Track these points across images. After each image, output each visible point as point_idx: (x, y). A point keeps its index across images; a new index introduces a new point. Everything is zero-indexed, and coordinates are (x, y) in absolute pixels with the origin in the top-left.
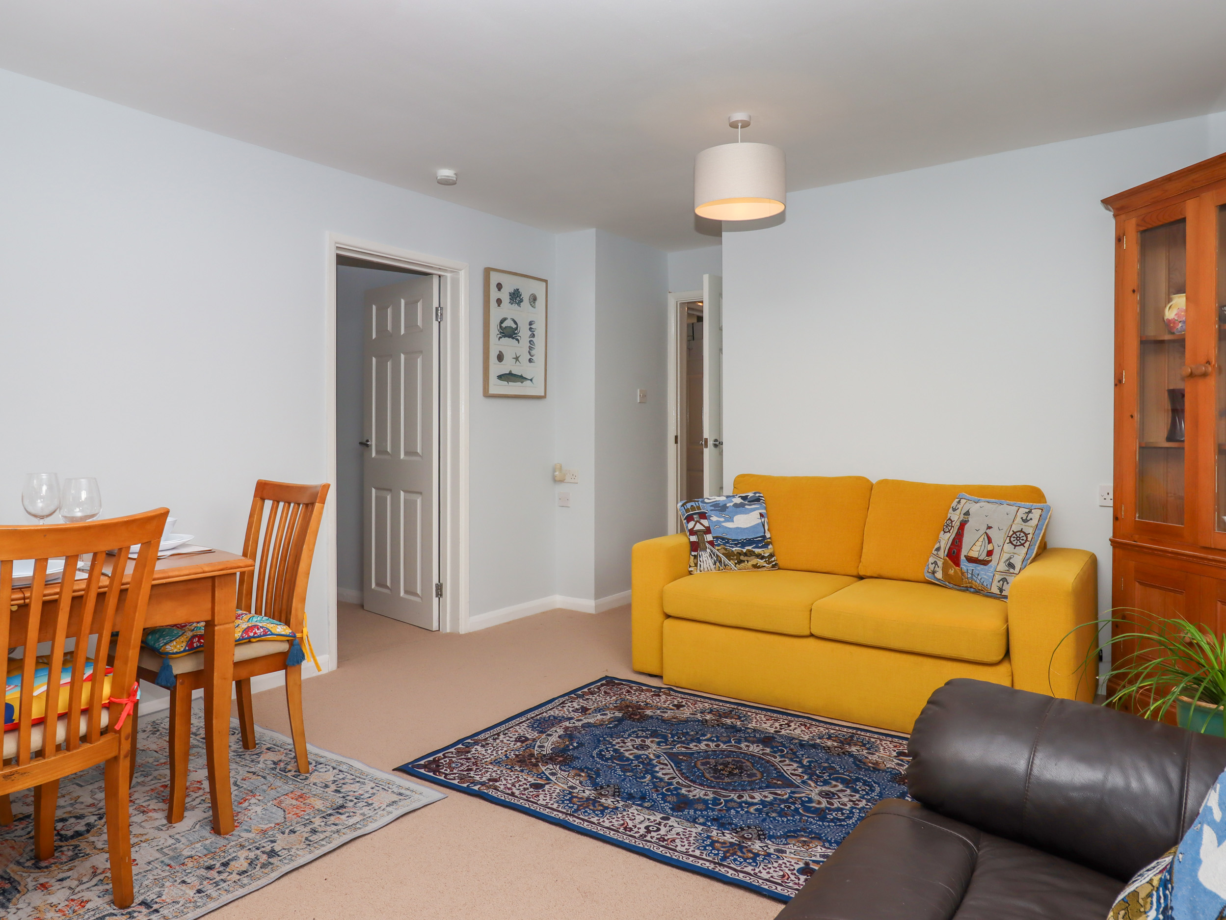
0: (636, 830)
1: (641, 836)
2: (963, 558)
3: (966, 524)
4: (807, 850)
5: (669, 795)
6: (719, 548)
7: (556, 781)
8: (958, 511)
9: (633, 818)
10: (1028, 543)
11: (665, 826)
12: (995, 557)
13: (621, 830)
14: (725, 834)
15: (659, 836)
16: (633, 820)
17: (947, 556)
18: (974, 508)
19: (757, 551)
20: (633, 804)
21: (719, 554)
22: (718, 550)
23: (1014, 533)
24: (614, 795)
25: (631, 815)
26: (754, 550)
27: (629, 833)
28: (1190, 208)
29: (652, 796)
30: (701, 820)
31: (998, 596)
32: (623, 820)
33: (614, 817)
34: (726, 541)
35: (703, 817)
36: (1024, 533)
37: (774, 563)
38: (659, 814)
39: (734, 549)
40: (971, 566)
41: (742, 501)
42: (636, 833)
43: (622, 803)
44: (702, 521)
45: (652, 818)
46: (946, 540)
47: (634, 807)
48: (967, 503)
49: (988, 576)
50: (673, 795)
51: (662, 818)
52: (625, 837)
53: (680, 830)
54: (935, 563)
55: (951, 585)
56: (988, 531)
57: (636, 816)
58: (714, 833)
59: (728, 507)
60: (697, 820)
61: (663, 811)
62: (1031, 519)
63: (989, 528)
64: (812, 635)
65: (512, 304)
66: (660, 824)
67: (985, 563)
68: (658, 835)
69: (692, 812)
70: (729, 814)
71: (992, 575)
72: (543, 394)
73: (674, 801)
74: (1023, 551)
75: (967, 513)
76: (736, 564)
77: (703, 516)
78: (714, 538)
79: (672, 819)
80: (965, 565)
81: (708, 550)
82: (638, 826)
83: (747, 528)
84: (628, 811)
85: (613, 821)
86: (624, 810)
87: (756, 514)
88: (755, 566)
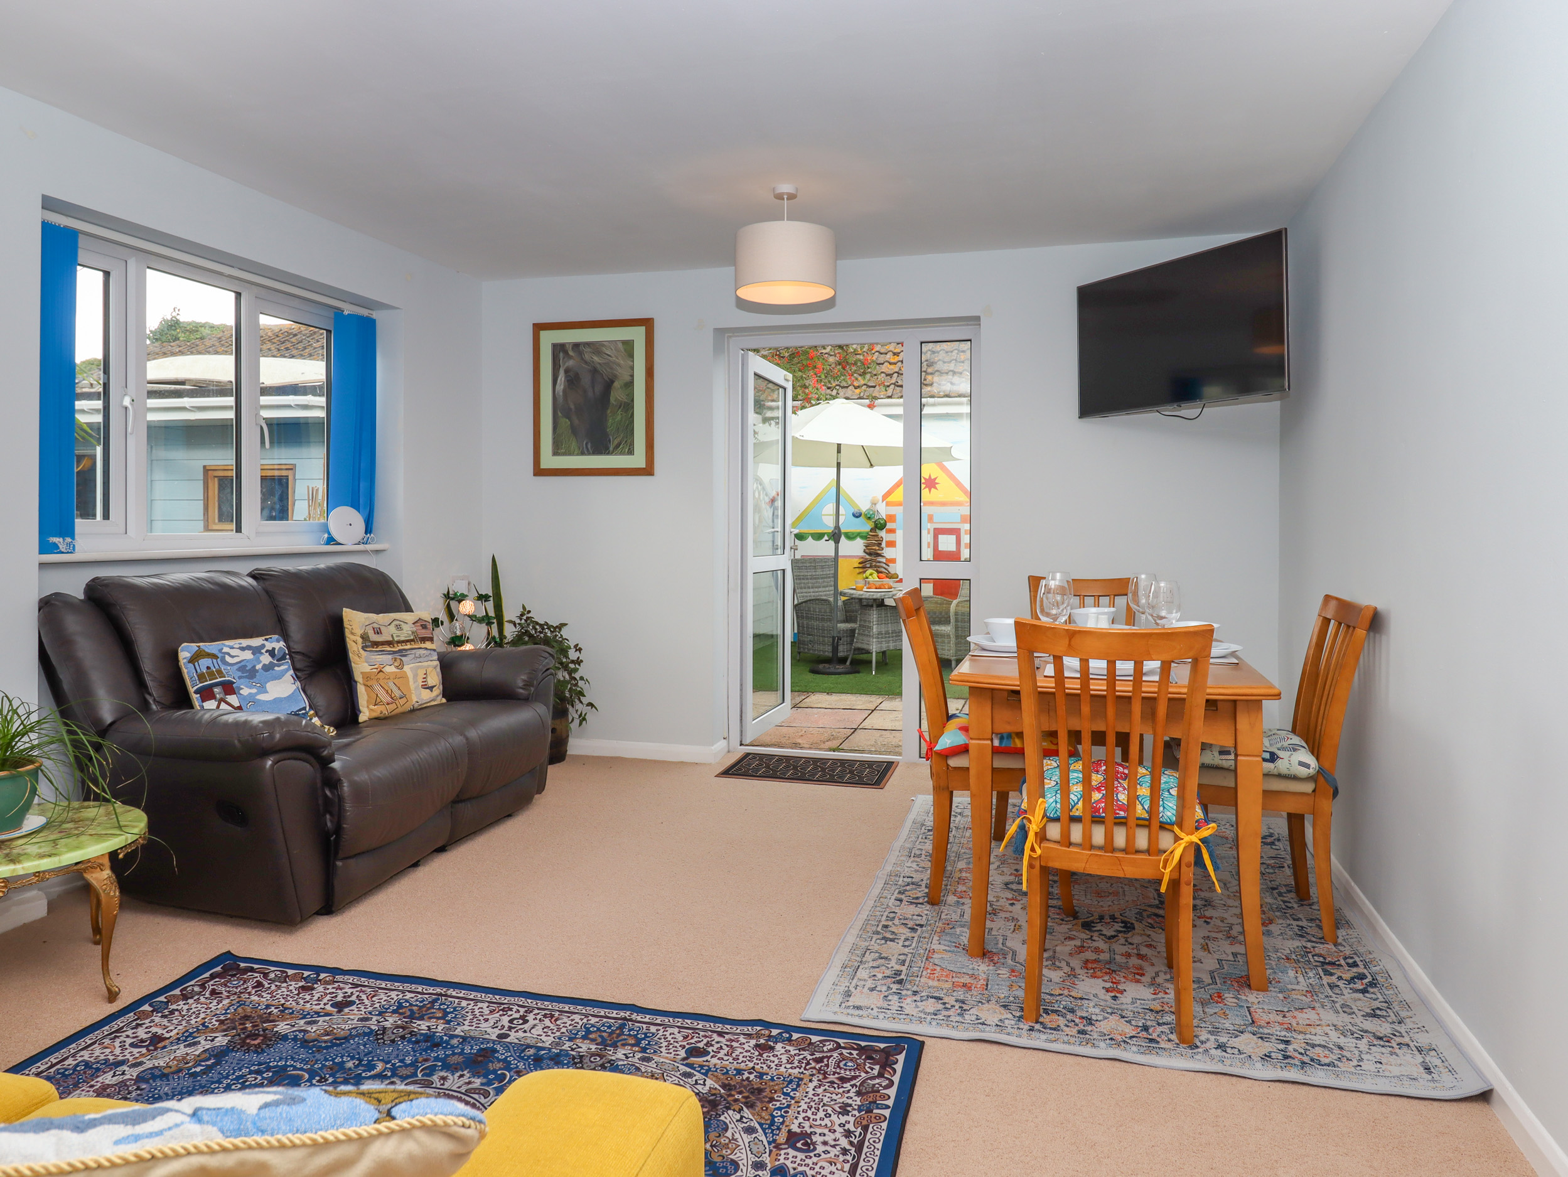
0: (539, 1017)
1: (531, 1012)
4: (330, 1026)
5: (500, 1069)
7: (676, 1064)
9: (545, 1030)
11: (503, 1027)
13: (557, 1014)
14: (427, 1028)
15: (510, 1013)
16: (545, 1028)
20: (550, 1049)
24: (581, 1057)
25: (550, 1033)
27: (546, 1012)
29: (524, 1064)
30: (455, 1042)
32: (557, 1025)
33: (571, 1027)
35: (453, 1047)
38: (512, 1041)
42: (538, 1014)
43: (566, 1046)
45: (521, 1034)
47: (547, 1045)
50: (494, 1072)
51: (507, 1036)
52: (550, 1007)
53: (484, 1025)
57: (542, 1033)
58: (440, 1028)
60: (461, 1040)
61: (507, 1046)
66: (510, 1028)
68: (511, 1015)
69: (467, 1050)
70: (415, 1056)
73: (493, 1062)
79: (494, 1037)
82: (537, 1021)
84: (554, 1037)
85: (569, 1022)
86: (560, 1039)
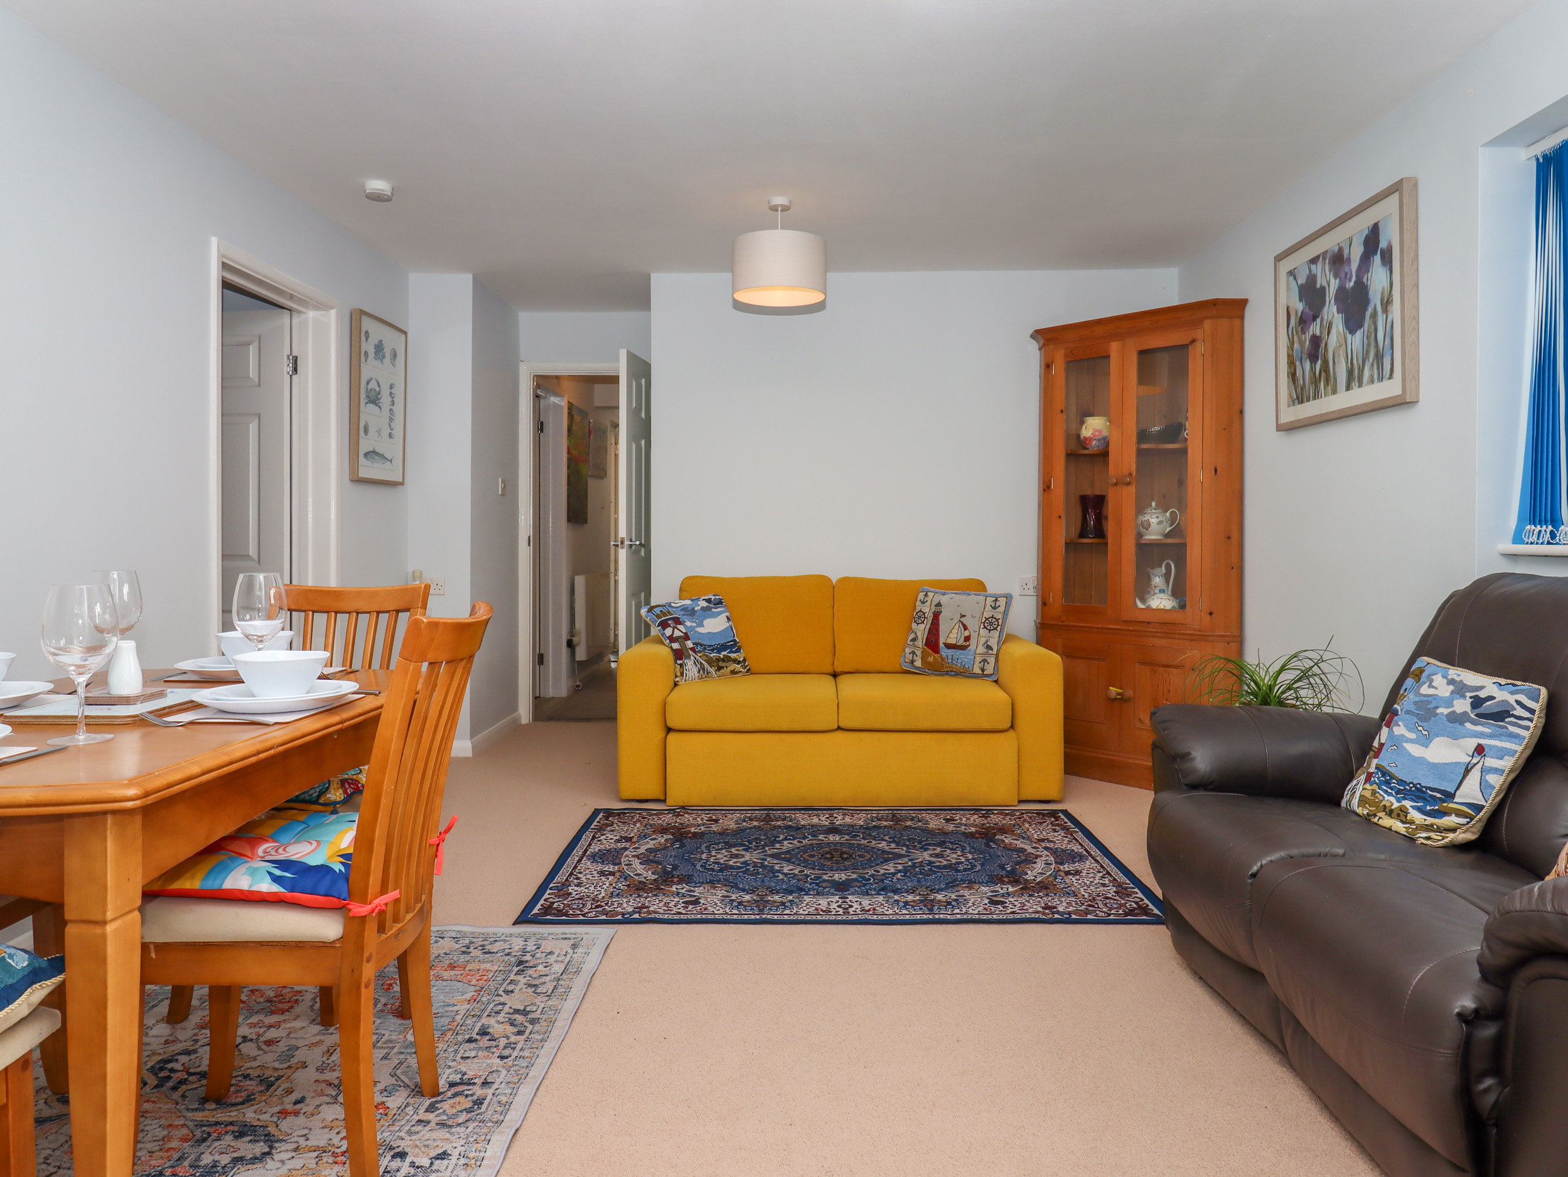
2: (941, 645)
3: (940, 614)
4: (977, 891)
6: (701, 654)
8: (928, 604)
10: (999, 627)
11: (852, 902)
12: (973, 642)
15: (860, 909)
17: (925, 645)
18: (944, 600)
19: (733, 655)
21: (701, 661)
22: (700, 657)
23: (987, 619)
26: (729, 655)
28: (1114, 348)
30: (874, 892)
31: (980, 676)
34: (704, 647)
36: (995, 618)
37: (748, 668)
39: (712, 655)
40: (950, 652)
41: (708, 604)
44: (680, 627)
46: (921, 630)
47: (805, 896)
48: (936, 596)
49: (968, 659)
51: (841, 898)
53: (868, 902)
54: (913, 653)
55: (930, 672)
56: (962, 619)
59: (696, 611)
62: (999, 606)
63: (963, 616)
64: (839, 728)
65: (376, 360)
66: (845, 902)
67: (963, 648)
68: (856, 909)
69: (857, 889)
71: (973, 657)
72: (401, 480)
74: (996, 634)
75: (939, 605)
76: (716, 670)
77: (677, 621)
78: (694, 644)
80: (944, 652)
81: (692, 658)
83: (717, 633)
84: (805, 900)
86: (800, 900)
87: (723, 617)
88: (733, 672)
